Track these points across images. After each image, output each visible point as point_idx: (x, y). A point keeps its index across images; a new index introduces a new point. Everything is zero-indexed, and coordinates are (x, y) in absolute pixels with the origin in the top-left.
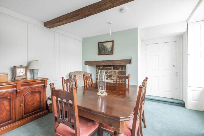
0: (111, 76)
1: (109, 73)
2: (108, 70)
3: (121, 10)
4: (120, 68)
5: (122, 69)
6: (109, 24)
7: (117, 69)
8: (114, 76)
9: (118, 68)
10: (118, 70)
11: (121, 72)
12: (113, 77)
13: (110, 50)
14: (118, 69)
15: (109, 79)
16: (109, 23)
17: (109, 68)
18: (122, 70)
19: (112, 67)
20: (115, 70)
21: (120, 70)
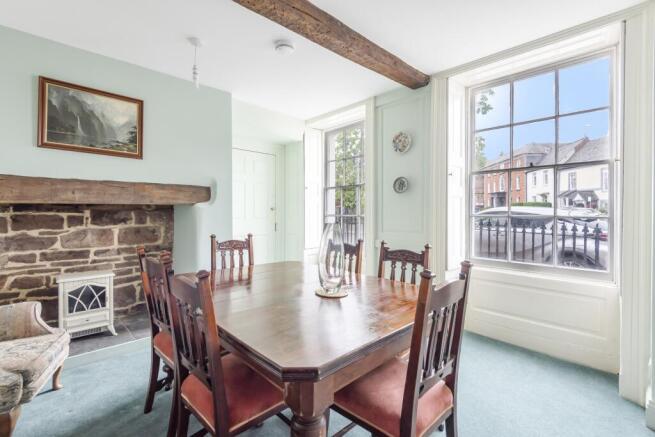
0: (84, 254)
1: (66, 240)
2: (61, 227)
3: (281, 44)
4: (133, 214)
5: (141, 221)
6: (189, 44)
7: (116, 222)
8: (96, 253)
9: (122, 215)
10: (121, 226)
11: (137, 231)
12: (92, 257)
13: (123, 137)
14: (124, 221)
15: (67, 271)
16: (193, 40)
17: (64, 215)
18: (144, 223)
19: (87, 213)
20: (106, 227)
21: (132, 224)
